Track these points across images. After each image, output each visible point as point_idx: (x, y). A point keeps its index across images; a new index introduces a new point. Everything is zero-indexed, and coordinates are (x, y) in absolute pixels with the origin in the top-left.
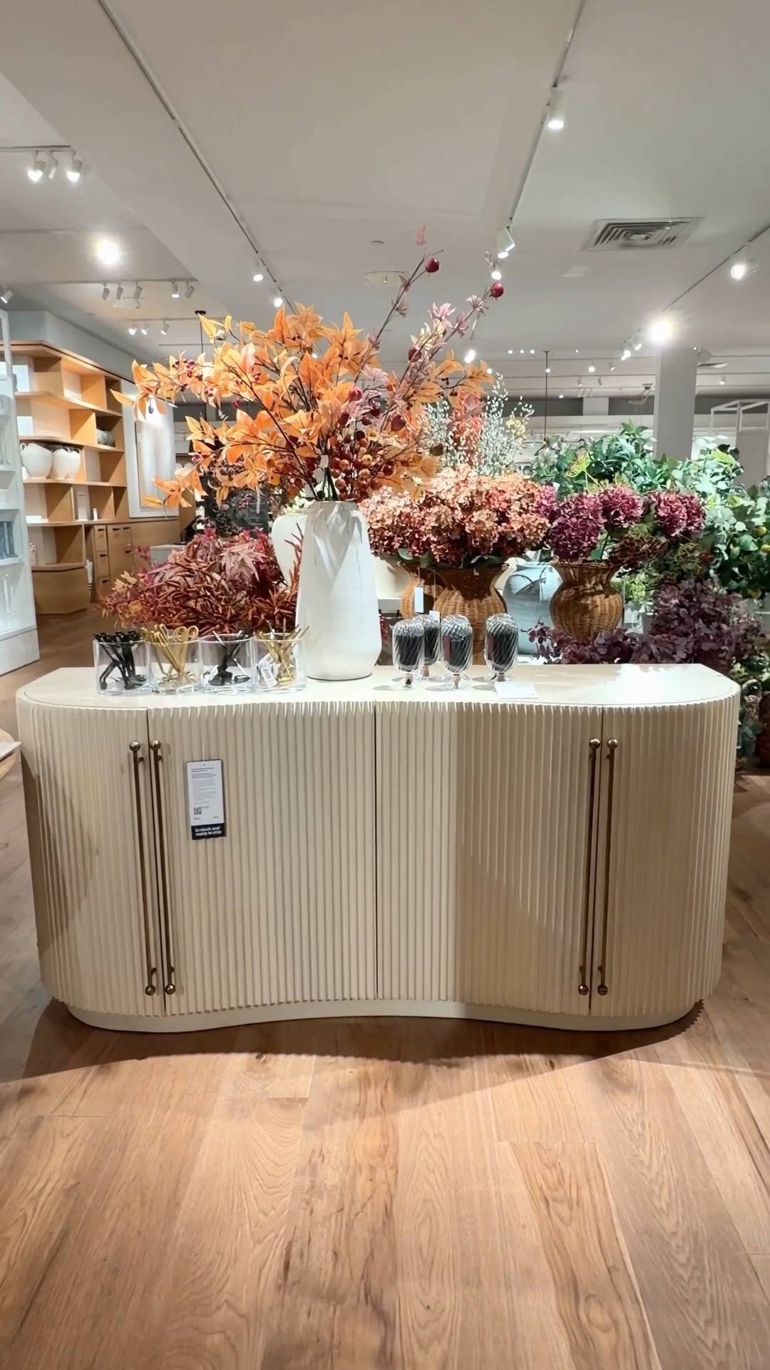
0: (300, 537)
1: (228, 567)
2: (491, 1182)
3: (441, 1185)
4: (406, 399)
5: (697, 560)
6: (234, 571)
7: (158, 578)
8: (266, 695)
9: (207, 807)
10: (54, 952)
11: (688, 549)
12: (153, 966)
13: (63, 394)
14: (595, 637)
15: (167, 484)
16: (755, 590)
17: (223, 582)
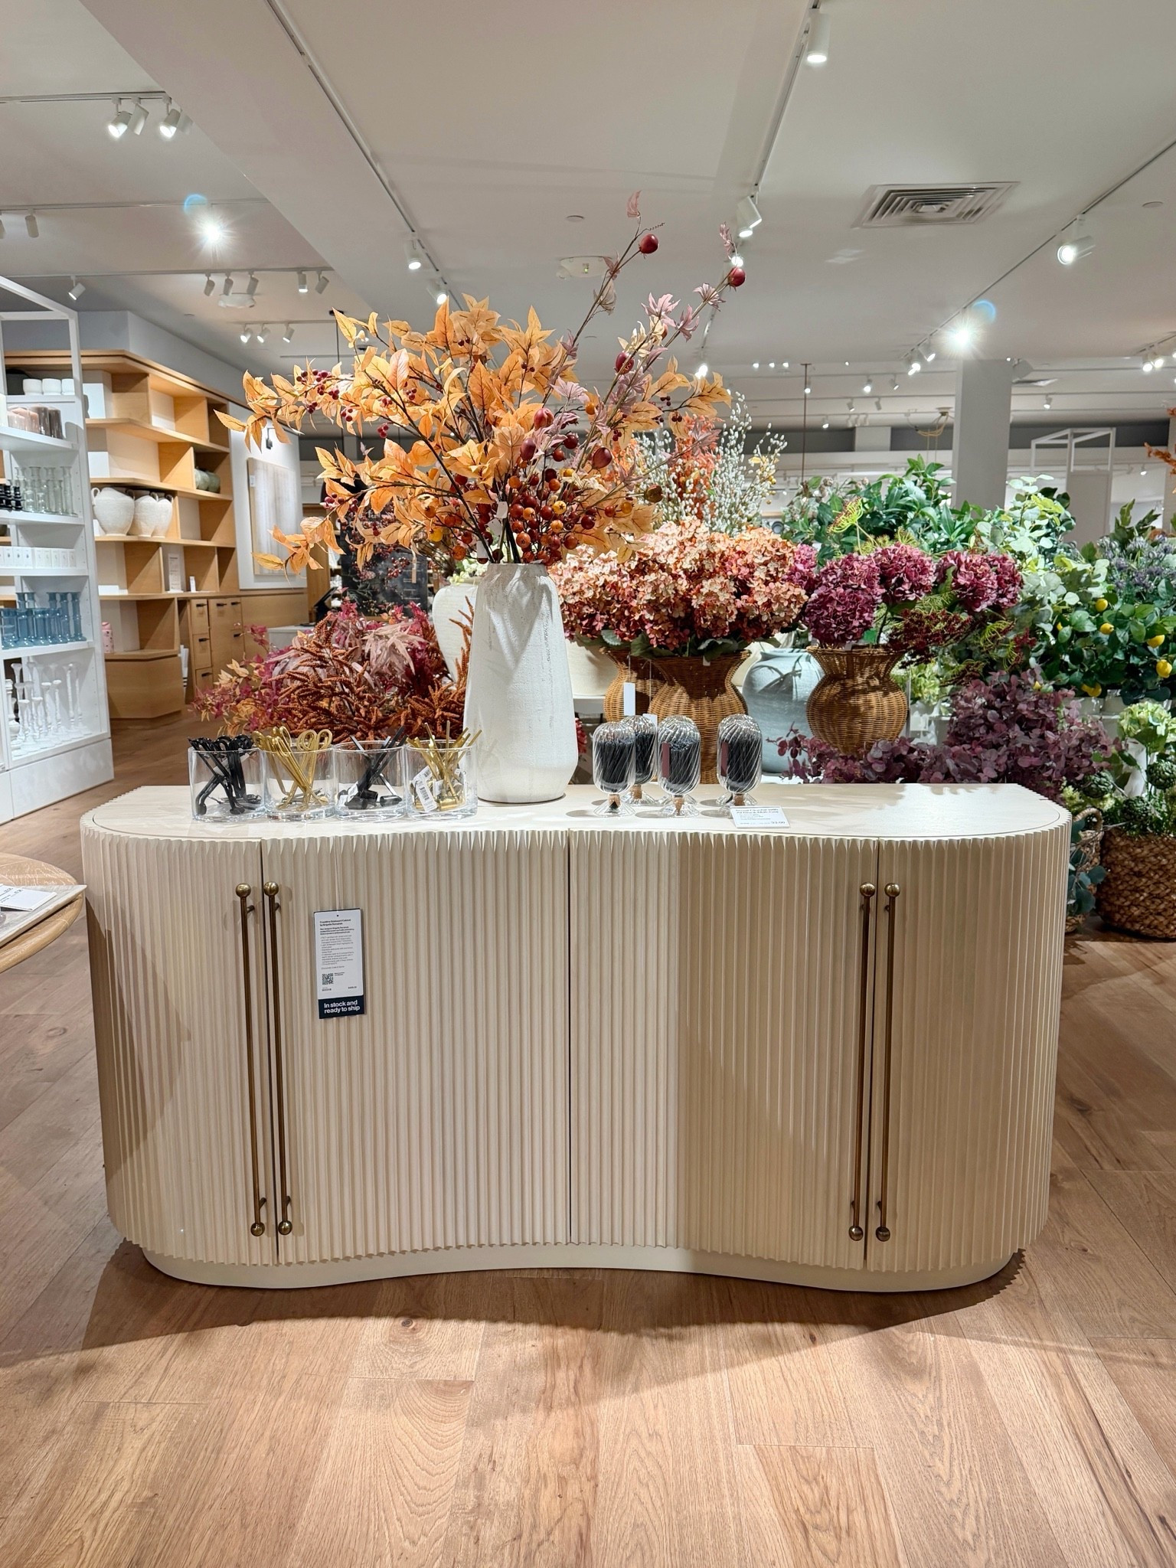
0: (470, 615)
1: (373, 656)
2: (727, 1501)
3: (658, 1504)
4: (613, 425)
5: (1012, 645)
6: (381, 661)
7: (278, 669)
8: (423, 822)
9: (341, 974)
10: (126, 1175)
11: (999, 630)
12: (262, 1195)
13: (150, 422)
14: (869, 749)
15: (289, 538)
16: (1093, 686)
17: (366, 675)
